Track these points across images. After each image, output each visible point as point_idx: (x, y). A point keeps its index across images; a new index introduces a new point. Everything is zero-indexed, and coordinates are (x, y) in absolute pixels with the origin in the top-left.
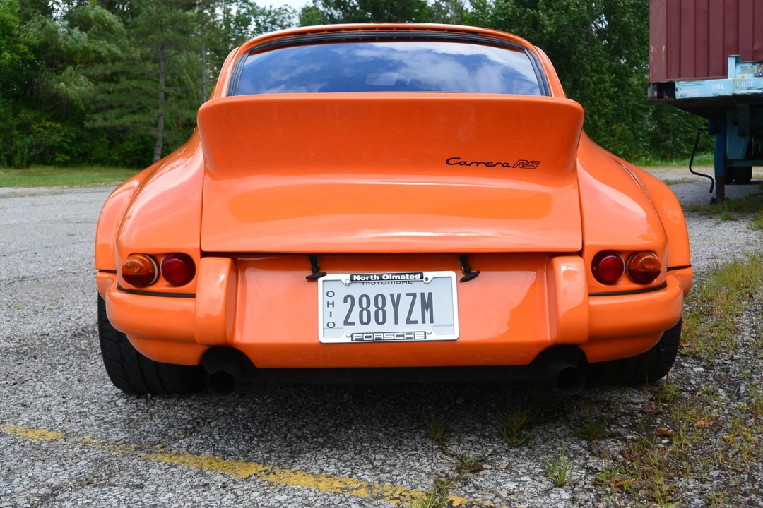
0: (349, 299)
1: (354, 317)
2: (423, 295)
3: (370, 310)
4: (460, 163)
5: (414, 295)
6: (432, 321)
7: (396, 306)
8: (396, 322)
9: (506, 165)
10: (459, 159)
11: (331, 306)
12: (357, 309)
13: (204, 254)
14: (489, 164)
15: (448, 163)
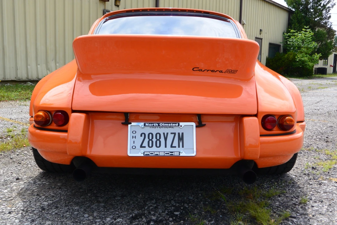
0: (143, 135)
1: (145, 144)
2: (179, 133)
3: (153, 140)
4: (199, 70)
5: (175, 134)
6: (183, 147)
7: (166, 139)
8: (166, 147)
9: (221, 72)
11: (134, 138)
12: (147, 140)
13: (73, 111)
14: (213, 71)
15: (193, 70)
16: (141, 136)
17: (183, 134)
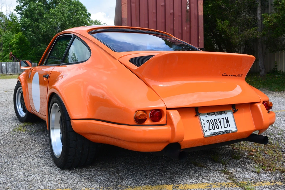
0: (208, 121)
1: (211, 128)
2: (226, 118)
3: (214, 124)
4: (225, 75)
5: (223, 118)
6: (230, 127)
7: (220, 122)
8: (222, 128)
9: (235, 76)
10: (225, 74)
11: (204, 124)
12: (211, 125)
13: (167, 109)
14: (232, 76)
15: (223, 75)
16: (207, 122)
17: (227, 118)
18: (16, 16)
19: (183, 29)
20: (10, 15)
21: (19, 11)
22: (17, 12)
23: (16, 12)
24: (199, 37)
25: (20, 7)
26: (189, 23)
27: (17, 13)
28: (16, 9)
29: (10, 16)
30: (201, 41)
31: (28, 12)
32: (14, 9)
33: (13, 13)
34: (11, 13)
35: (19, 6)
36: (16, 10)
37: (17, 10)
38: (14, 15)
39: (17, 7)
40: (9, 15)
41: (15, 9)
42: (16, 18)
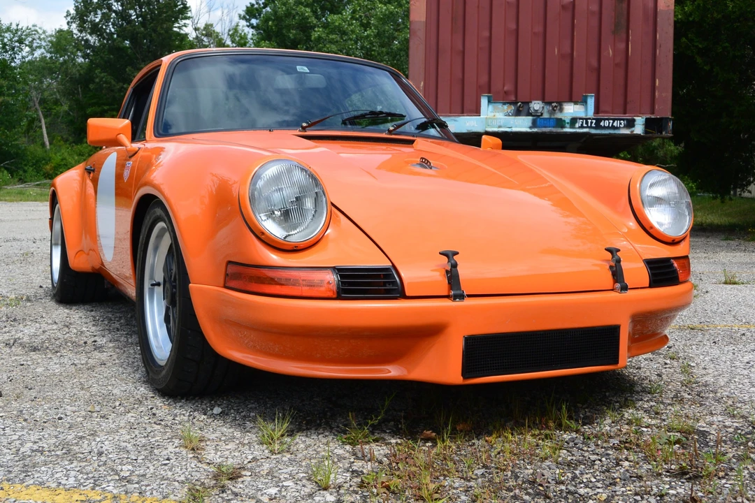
18: (245, 34)
19: (604, 54)
20: (229, 31)
21: (254, 21)
22: (248, 24)
23: (243, 23)
24: (657, 80)
25: (257, 9)
26: (624, 36)
27: (248, 26)
28: (247, 14)
29: (228, 34)
30: (664, 95)
31: (270, 22)
32: (240, 16)
33: (237, 26)
34: (234, 24)
35: (253, 5)
36: (244, 18)
37: (248, 17)
38: (240, 32)
39: (247, 7)
40: (227, 31)
41: (243, 13)
42: (247, 39)
